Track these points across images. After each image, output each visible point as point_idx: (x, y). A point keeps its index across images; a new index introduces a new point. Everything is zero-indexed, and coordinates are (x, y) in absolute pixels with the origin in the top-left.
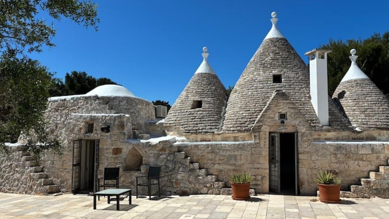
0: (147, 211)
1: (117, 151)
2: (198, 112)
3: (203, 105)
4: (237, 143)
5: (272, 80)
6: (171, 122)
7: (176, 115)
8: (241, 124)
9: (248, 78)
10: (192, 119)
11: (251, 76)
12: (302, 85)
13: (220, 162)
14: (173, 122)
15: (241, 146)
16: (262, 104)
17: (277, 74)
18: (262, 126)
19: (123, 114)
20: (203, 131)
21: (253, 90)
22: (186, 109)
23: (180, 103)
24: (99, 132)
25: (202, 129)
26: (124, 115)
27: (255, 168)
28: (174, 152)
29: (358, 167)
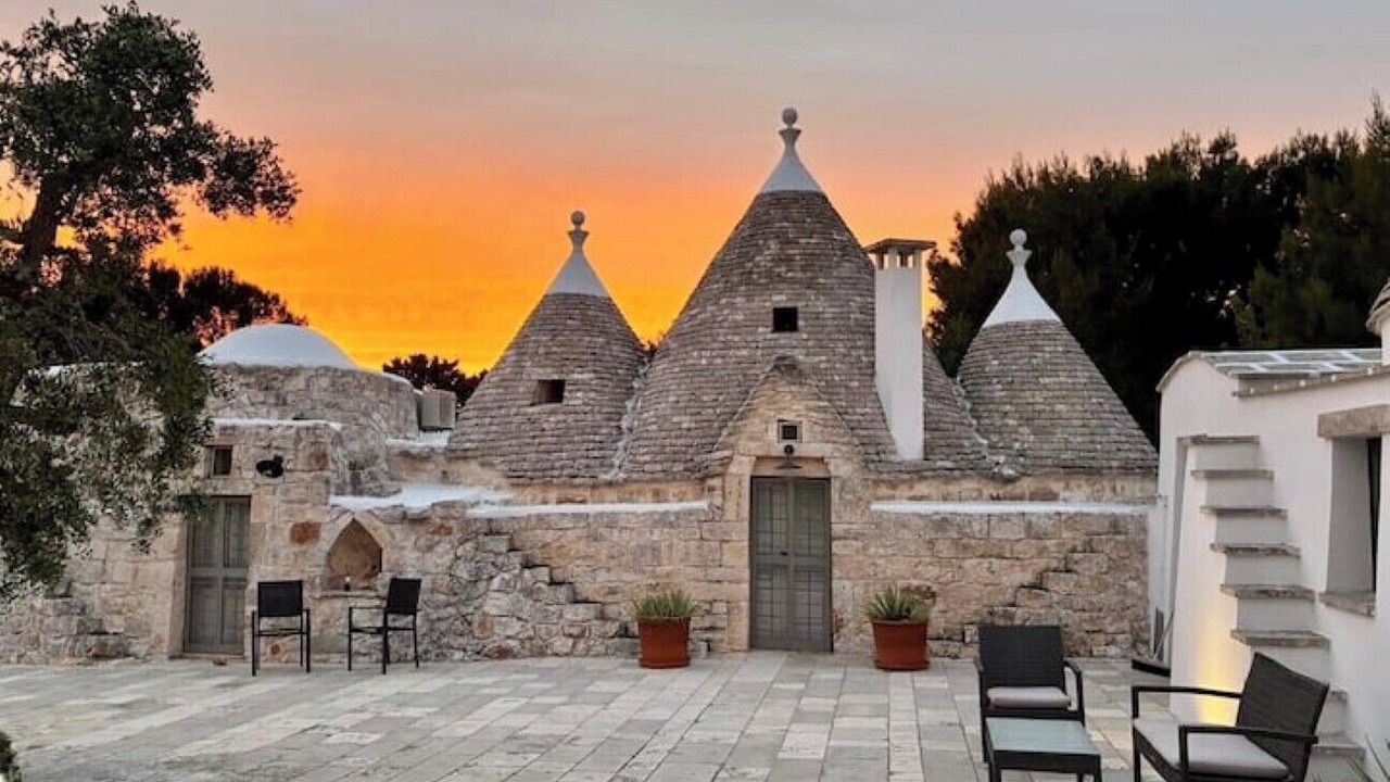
0: (398, 694)
1: (305, 533)
2: (551, 417)
3: (566, 394)
4: (662, 507)
5: (771, 323)
6: (468, 445)
7: (483, 425)
8: (675, 453)
9: (703, 316)
10: (534, 437)
11: (709, 308)
12: (855, 341)
13: (612, 563)
14: (474, 445)
15: (672, 518)
16: (735, 396)
17: (782, 305)
18: (730, 458)
19: (322, 422)
20: (565, 472)
21: (715, 353)
22: (514, 406)
23: (498, 387)
24: (250, 474)
25: (562, 468)
26: (326, 425)
27: (710, 581)
28: (477, 534)
29: (988, 574)
